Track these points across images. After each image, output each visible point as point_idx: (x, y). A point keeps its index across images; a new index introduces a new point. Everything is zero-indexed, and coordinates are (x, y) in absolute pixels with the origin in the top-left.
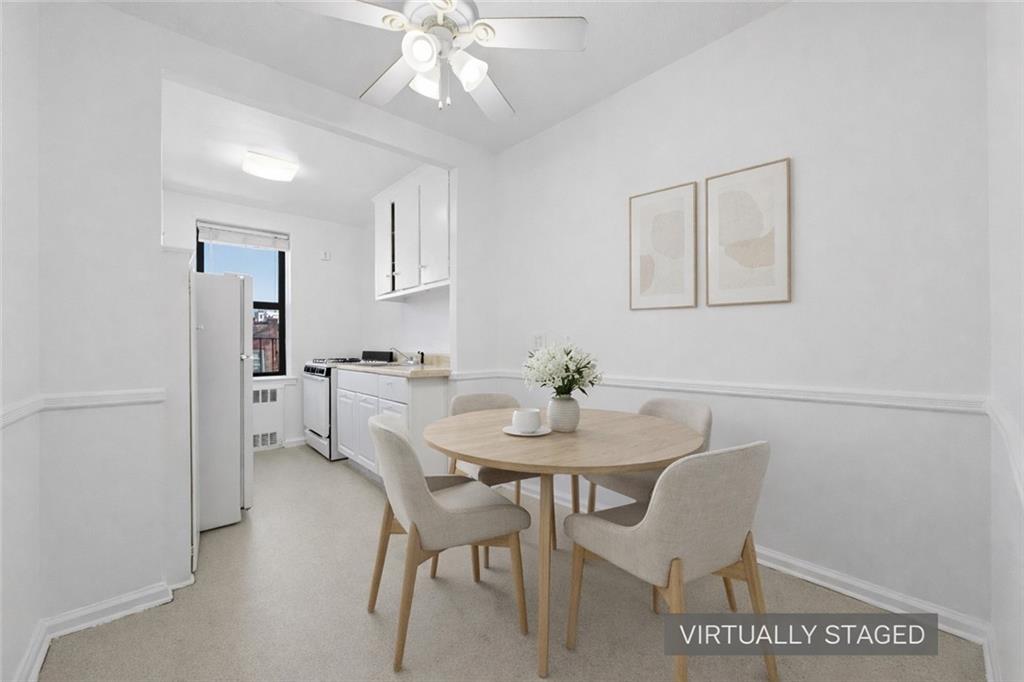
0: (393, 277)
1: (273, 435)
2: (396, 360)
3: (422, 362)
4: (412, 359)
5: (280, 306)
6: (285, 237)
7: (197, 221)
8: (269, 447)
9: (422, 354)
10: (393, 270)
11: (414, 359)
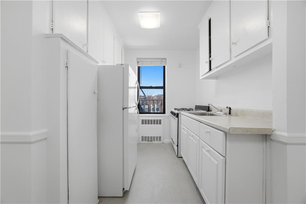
0: (210, 61)
1: (160, 137)
2: (211, 111)
3: (230, 113)
4: (221, 111)
5: (164, 88)
6: (165, 60)
7: (137, 59)
8: (158, 142)
9: (230, 108)
10: (210, 57)
11: (224, 111)
